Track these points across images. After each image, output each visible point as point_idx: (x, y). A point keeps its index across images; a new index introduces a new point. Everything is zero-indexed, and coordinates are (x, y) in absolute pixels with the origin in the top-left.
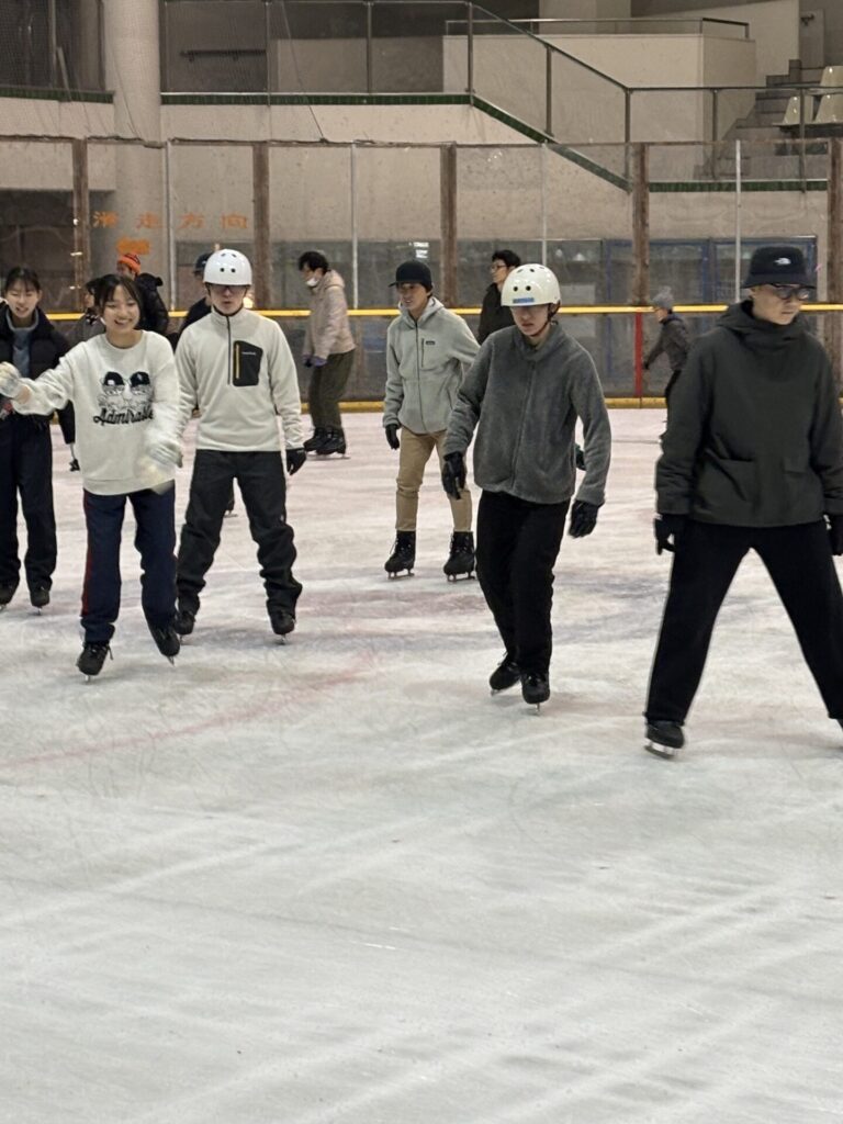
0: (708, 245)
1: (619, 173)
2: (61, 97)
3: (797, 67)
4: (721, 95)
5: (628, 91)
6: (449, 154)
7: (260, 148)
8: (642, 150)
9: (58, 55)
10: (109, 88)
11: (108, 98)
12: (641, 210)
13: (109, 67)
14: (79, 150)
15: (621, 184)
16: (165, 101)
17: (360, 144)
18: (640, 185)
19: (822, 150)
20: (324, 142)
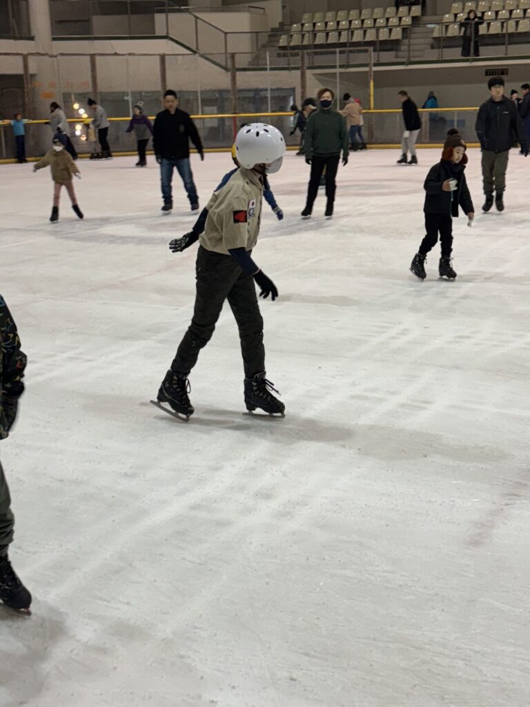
0: (257, 91)
1: (223, 64)
2: (15, 38)
3: (282, 24)
4: (260, 34)
5: (226, 33)
6: (163, 58)
7: (93, 56)
8: (233, 55)
9: (13, 22)
10: (33, 33)
11: (32, 38)
12: (234, 78)
13: (33, 26)
14: (25, 57)
15: (226, 69)
16: (54, 39)
17: (130, 54)
18: (232, 69)
19: (297, 55)
20: (116, 54)
